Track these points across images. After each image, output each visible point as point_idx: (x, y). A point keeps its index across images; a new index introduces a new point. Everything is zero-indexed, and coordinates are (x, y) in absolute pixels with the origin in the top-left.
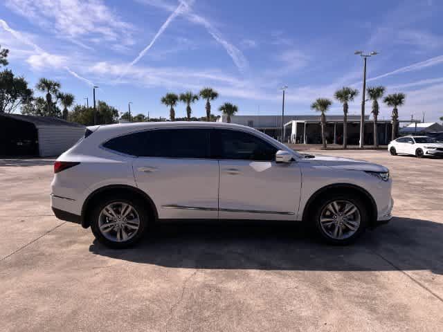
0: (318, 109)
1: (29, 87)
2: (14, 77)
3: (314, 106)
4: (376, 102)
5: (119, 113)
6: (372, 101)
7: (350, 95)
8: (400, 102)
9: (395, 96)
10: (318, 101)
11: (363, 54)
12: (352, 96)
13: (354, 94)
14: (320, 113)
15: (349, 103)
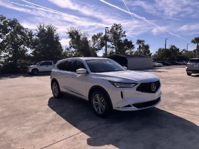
1: (133, 44)
2: (128, 41)
5: (180, 50)
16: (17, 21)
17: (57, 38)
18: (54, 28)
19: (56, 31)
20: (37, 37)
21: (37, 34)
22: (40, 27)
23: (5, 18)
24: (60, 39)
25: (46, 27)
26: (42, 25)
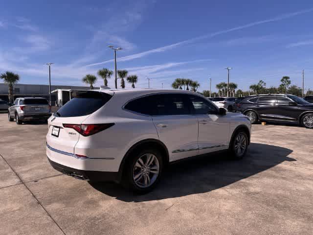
0: (87, 82)
3: (85, 80)
4: (123, 80)
6: (121, 79)
7: (108, 74)
8: (135, 81)
9: (132, 77)
10: (87, 76)
11: (114, 48)
12: (109, 75)
13: (110, 73)
14: (89, 85)
15: (108, 79)
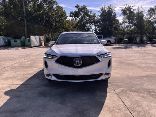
16: (85, 7)
17: (115, 16)
18: (112, 8)
19: (114, 10)
20: (100, 17)
21: (100, 15)
22: (102, 9)
23: (79, 6)
24: (116, 16)
25: (107, 8)
26: (104, 7)
